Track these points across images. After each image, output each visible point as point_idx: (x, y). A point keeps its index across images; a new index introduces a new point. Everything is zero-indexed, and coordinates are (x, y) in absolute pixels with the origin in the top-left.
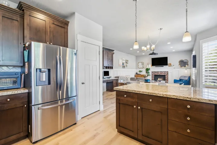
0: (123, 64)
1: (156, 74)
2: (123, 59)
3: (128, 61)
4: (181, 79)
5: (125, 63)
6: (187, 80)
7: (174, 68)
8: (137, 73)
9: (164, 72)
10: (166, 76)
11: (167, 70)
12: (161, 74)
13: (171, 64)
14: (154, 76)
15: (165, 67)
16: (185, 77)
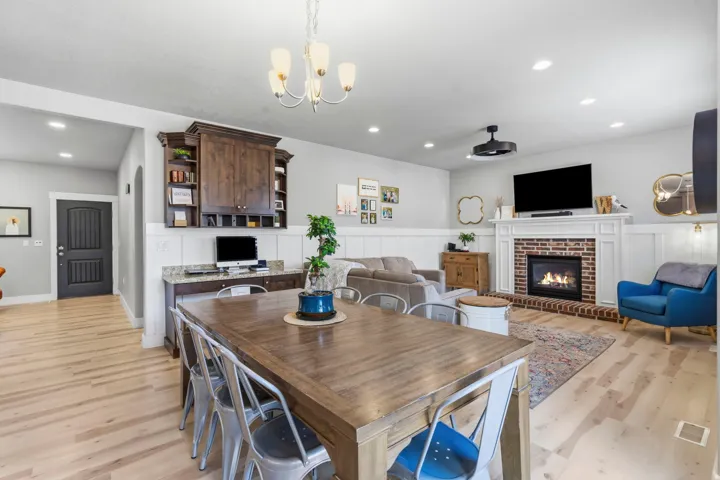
0: (364, 204)
1: (536, 251)
2: (363, 182)
3: (397, 191)
4: (662, 283)
5: (379, 200)
6: (700, 289)
7: (629, 221)
8: (452, 247)
9: (571, 240)
10: (584, 264)
11: (591, 232)
12: (558, 253)
13: (609, 201)
14: (524, 260)
15: (579, 214)
16: (686, 268)
